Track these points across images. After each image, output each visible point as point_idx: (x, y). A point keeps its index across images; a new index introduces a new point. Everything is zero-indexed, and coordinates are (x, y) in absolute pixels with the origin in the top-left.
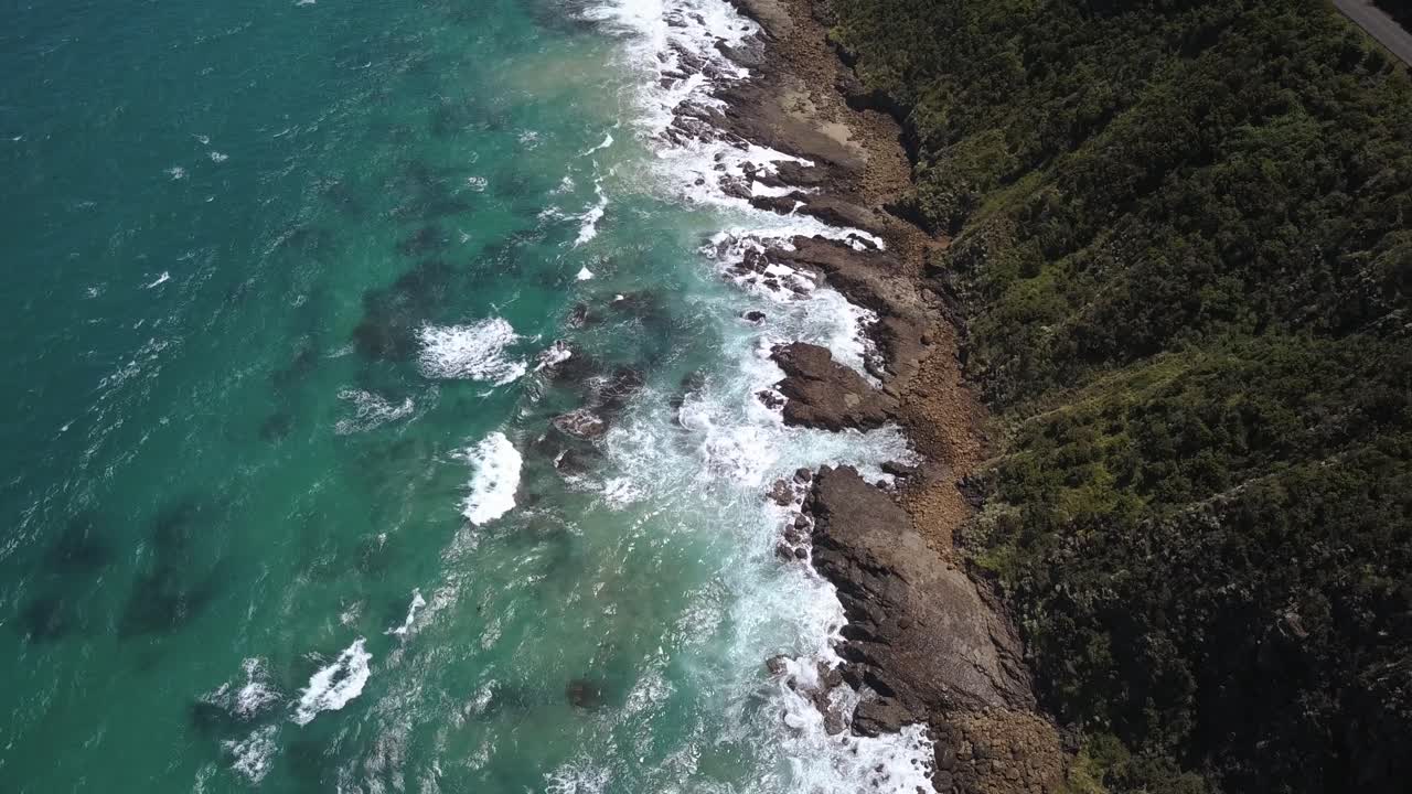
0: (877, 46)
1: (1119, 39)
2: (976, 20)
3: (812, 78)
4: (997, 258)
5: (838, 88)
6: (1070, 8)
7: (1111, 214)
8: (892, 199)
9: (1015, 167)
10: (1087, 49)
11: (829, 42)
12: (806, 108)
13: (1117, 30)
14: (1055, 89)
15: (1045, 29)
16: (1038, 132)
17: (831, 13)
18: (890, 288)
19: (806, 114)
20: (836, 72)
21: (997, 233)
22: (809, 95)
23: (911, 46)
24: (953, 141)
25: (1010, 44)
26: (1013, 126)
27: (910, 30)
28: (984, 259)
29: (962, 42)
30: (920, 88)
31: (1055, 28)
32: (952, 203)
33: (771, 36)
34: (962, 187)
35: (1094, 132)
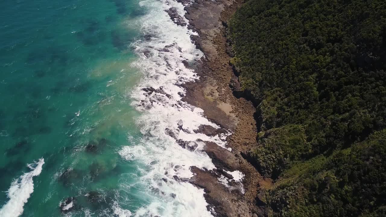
0: (249, 69)
1: (374, 85)
2: (294, 62)
3: (220, 80)
4: (296, 209)
5: (230, 86)
6: (345, 63)
7: (372, 203)
8: (245, 151)
9: (310, 151)
10: (354, 87)
11: (230, 64)
12: (214, 94)
13: (373, 79)
14: (334, 108)
15: (330, 72)
16: (324, 132)
17: (233, 51)
18: (236, 209)
19: (213, 98)
20: (231, 78)
21: (297, 194)
22: (217, 88)
23: (264, 71)
24: (279, 125)
25: (310, 77)
26: (310, 125)
27: (263, 64)
28: (288, 208)
29: (287, 73)
30: (265, 92)
31: (336, 73)
32: (274, 161)
33: (207, 59)
34: (280, 154)
35: (359, 139)
